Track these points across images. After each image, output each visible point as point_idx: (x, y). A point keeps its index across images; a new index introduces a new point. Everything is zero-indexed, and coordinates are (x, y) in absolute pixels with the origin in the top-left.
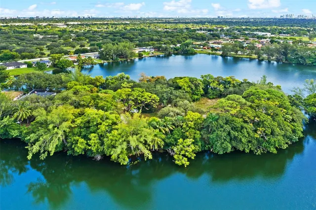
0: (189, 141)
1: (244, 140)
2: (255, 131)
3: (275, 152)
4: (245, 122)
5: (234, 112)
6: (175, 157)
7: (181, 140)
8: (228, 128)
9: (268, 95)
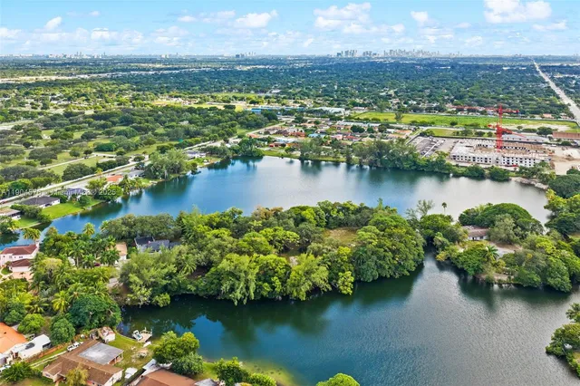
0: (349, 273)
1: (387, 267)
2: (393, 258)
3: (408, 274)
4: (385, 251)
5: (375, 243)
6: (341, 287)
7: (340, 274)
8: (374, 257)
9: (394, 223)
